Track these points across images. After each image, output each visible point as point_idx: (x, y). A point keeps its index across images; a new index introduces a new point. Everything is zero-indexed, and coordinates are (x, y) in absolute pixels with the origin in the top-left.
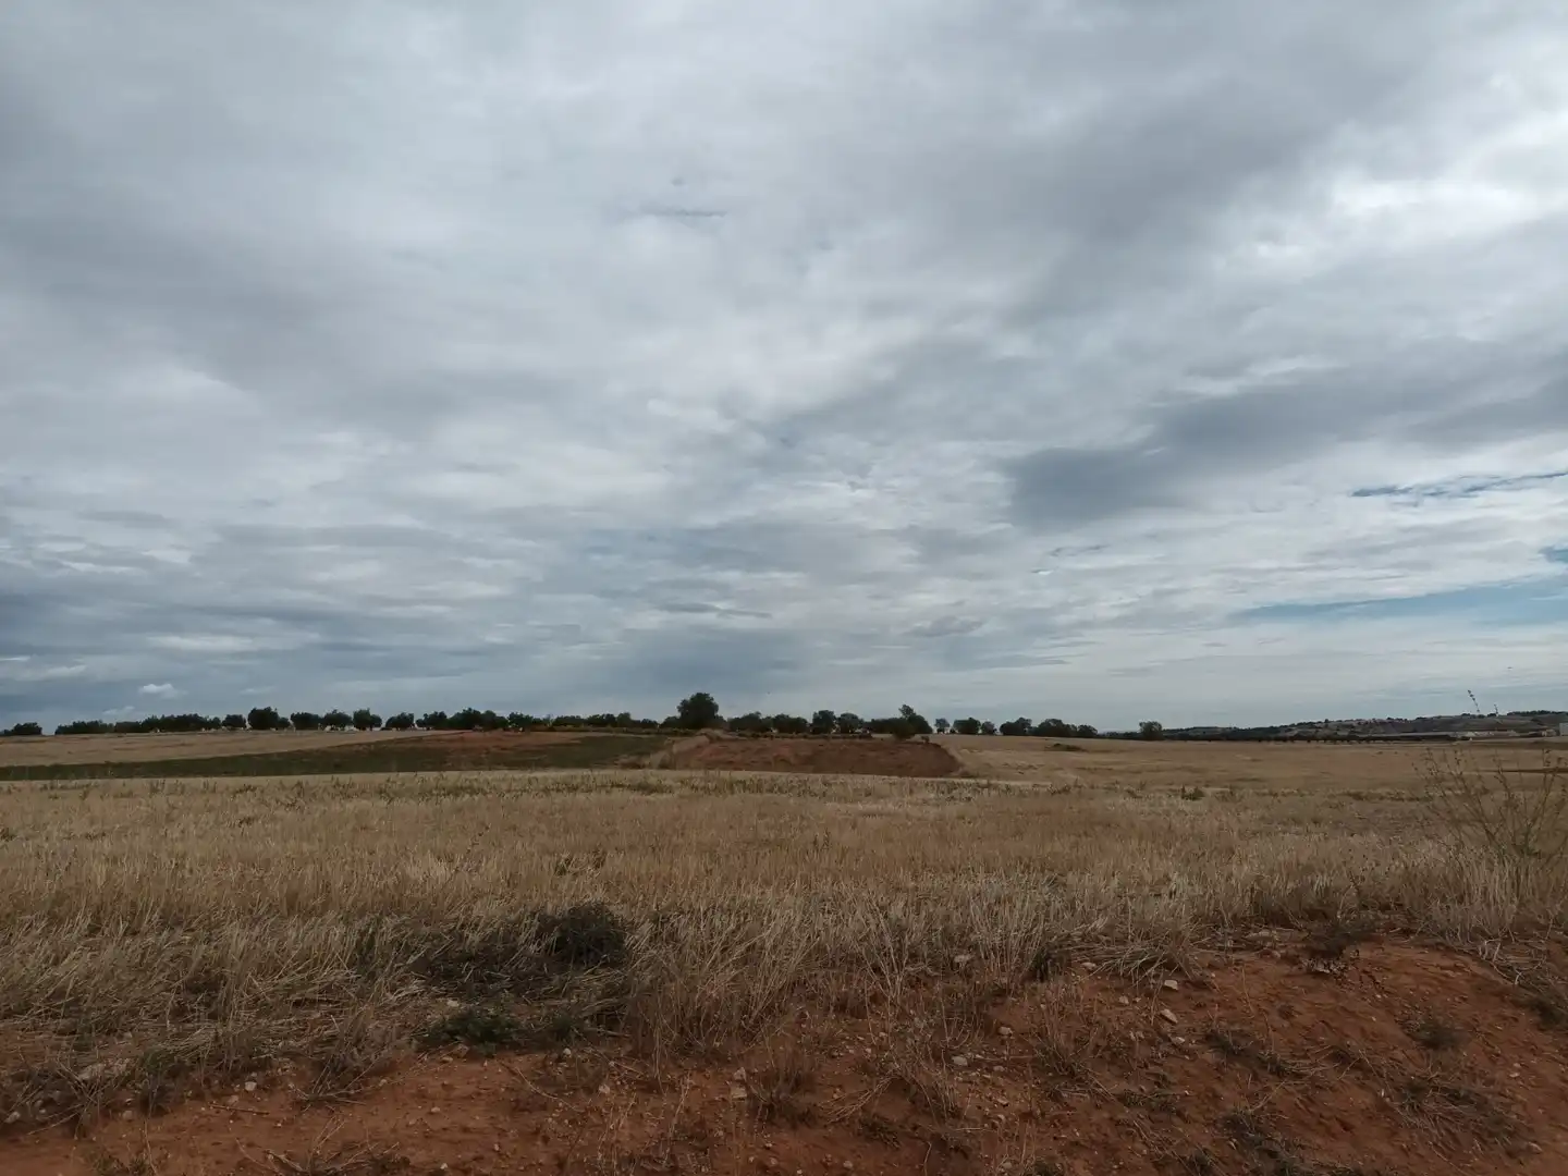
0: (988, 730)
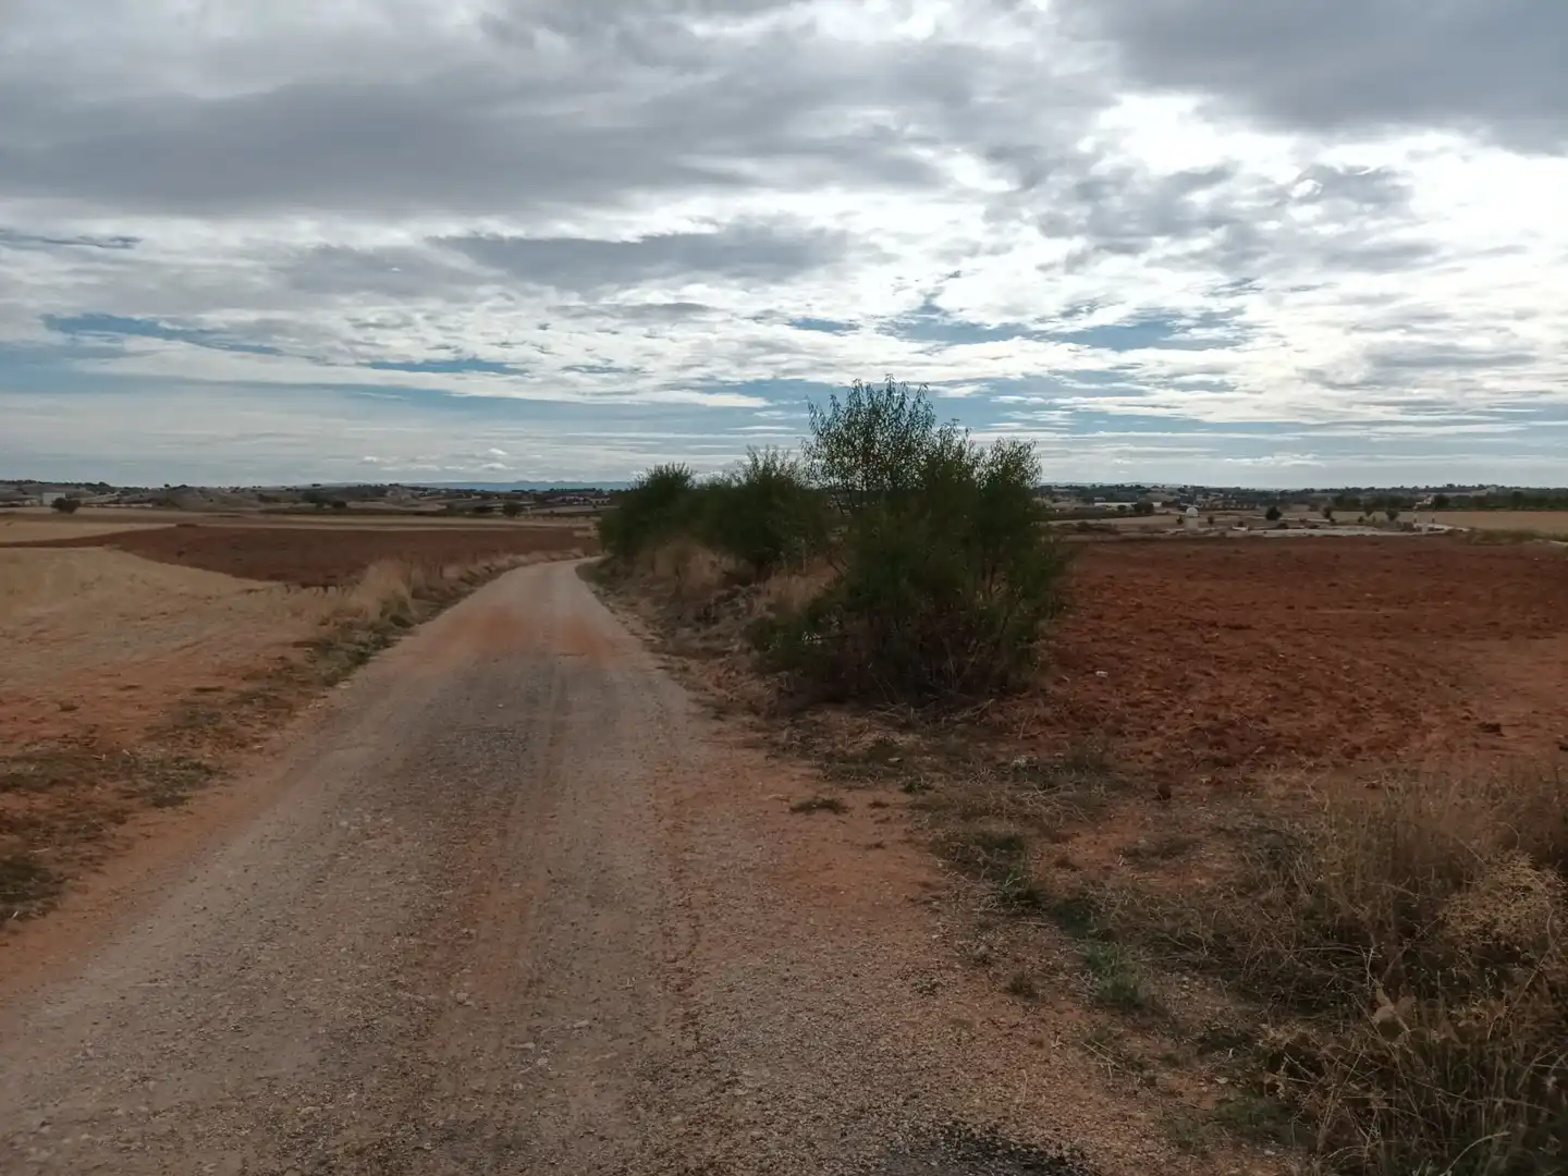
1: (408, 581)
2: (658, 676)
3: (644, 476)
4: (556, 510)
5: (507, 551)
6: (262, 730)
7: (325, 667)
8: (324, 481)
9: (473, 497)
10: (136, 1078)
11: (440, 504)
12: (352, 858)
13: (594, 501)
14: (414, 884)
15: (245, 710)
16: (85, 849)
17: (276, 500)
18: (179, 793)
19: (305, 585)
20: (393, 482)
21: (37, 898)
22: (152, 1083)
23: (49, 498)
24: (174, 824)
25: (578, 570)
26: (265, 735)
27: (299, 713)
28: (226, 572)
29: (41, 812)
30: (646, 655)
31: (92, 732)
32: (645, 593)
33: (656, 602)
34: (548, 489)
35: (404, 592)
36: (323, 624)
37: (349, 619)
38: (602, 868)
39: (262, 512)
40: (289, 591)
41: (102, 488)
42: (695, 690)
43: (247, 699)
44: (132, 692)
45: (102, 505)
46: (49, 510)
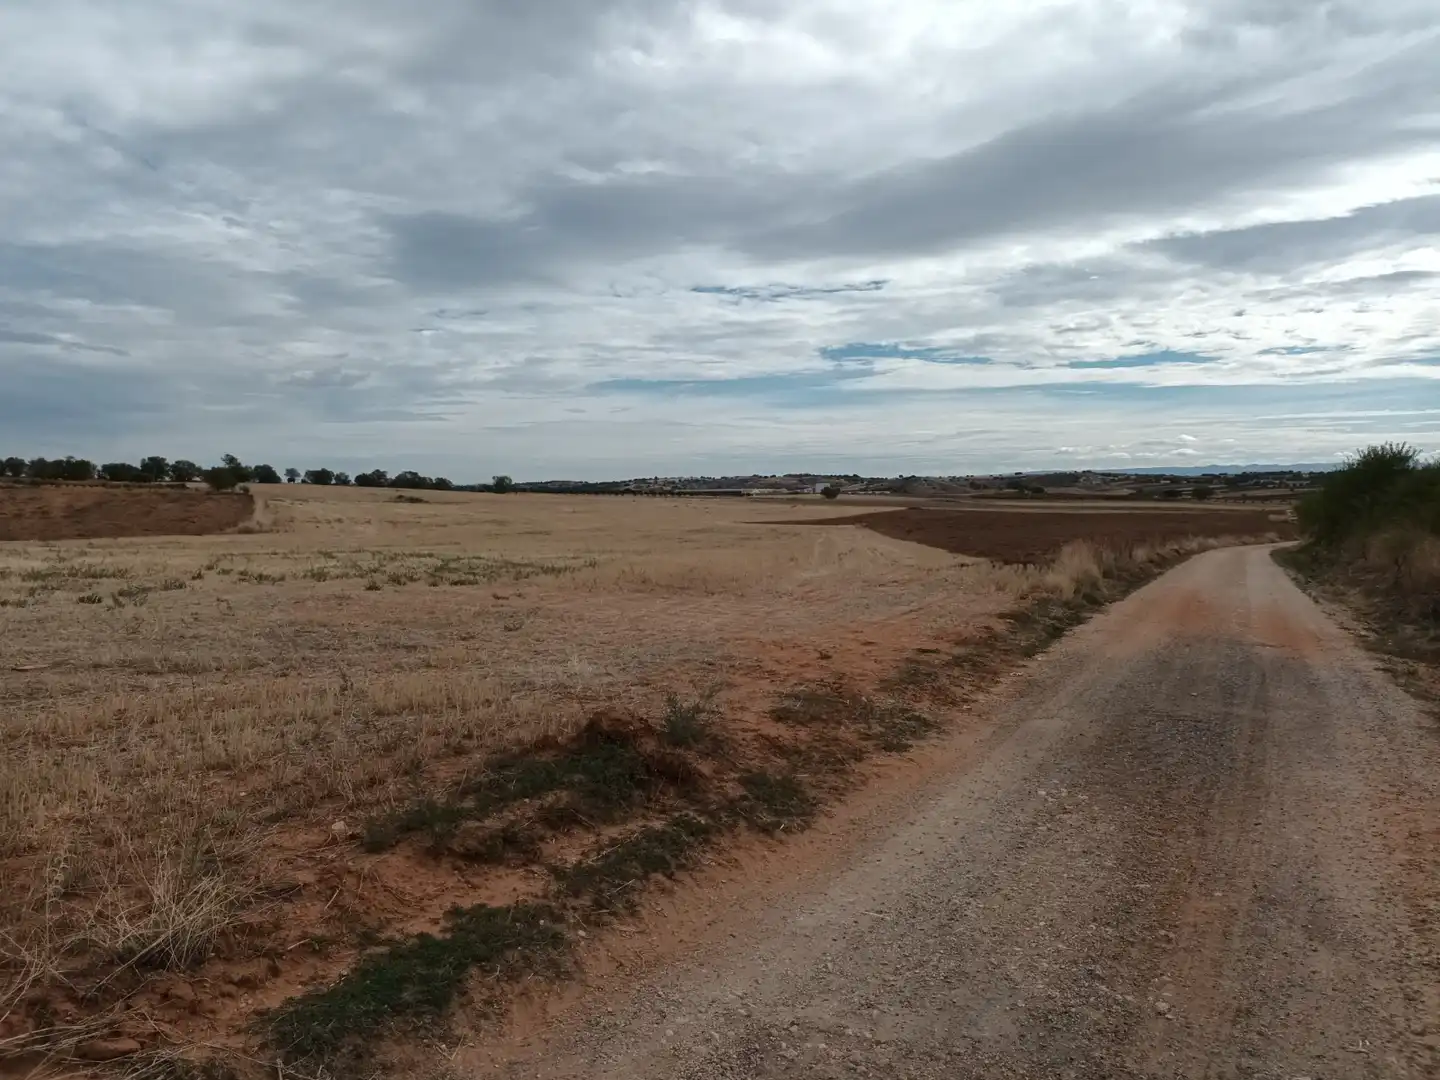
0: (342, 481)
1: (1099, 560)
2: (1378, 679)
3: (1355, 458)
4: (1250, 493)
5: (1196, 535)
6: (972, 692)
7: (1022, 639)
8: (1027, 470)
9: (1162, 482)
10: (863, 1002)
11: (1128, 488)
12: (1049, 829)
13: (1291, 483)
14: (1111, 869)
15: (956, 672)
16: (832, 779)
17: (985, 487)
18: (905, 741)
19: (1007, 563)
20: (1086, 469)
21: (798, 815)
22: (875, 1012)
23: (820, 487)
24: (899, 769)
25: (1273, 554)
26: (974, 697)
27: (1002, 679)
28: (943, 548)
29: (803, 742)
30: (1362, 653)
31: (840, 679)
32: (1353, 583)
33: (1368, 594)
34: (1240, 473)
35: (1095, 571)
36: (1022, 598)
37: (1045, 595)
38: (1320, 896)
39: (974, 497)
40: (994, 566)
41: (855, 479)
42: (1426, 698)
43: (957, 661)
44: (869, 648)
45: (854, 492)
46: (819, 496)
